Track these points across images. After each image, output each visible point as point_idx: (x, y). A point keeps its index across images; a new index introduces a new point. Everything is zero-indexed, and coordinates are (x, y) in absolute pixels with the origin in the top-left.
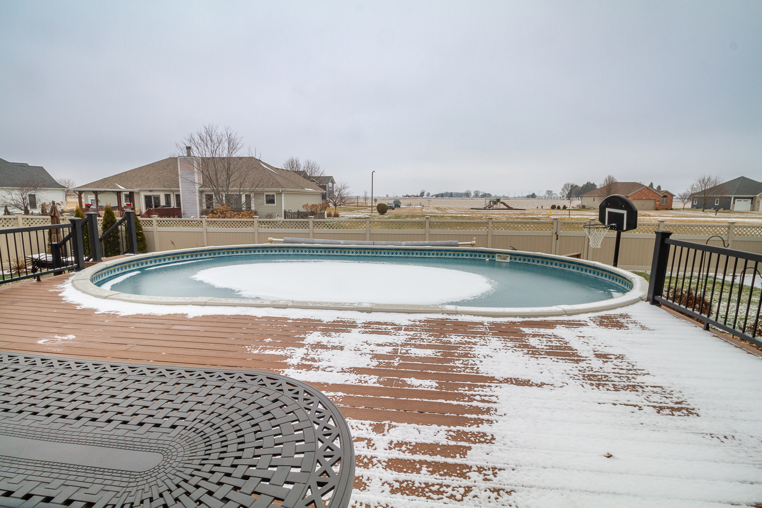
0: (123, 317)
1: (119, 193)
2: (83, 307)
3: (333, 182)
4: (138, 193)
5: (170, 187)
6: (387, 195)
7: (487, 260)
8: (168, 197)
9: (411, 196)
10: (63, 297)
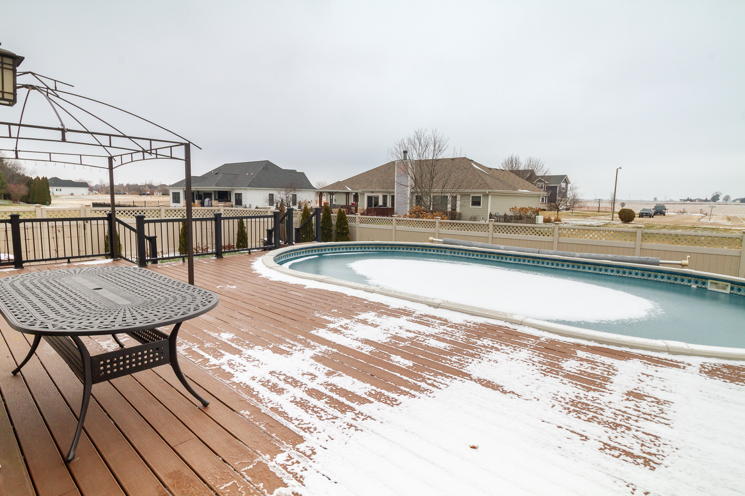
0: (272, 281)
1: (348, 194)
2: (256, 272)
3: (567, 182)
4: (363, 194)
5: (387, 189)
6: (655, 199)
7: (694, 286)
8: (385, 197)
9: (695, 200)
10: (252, 265)
